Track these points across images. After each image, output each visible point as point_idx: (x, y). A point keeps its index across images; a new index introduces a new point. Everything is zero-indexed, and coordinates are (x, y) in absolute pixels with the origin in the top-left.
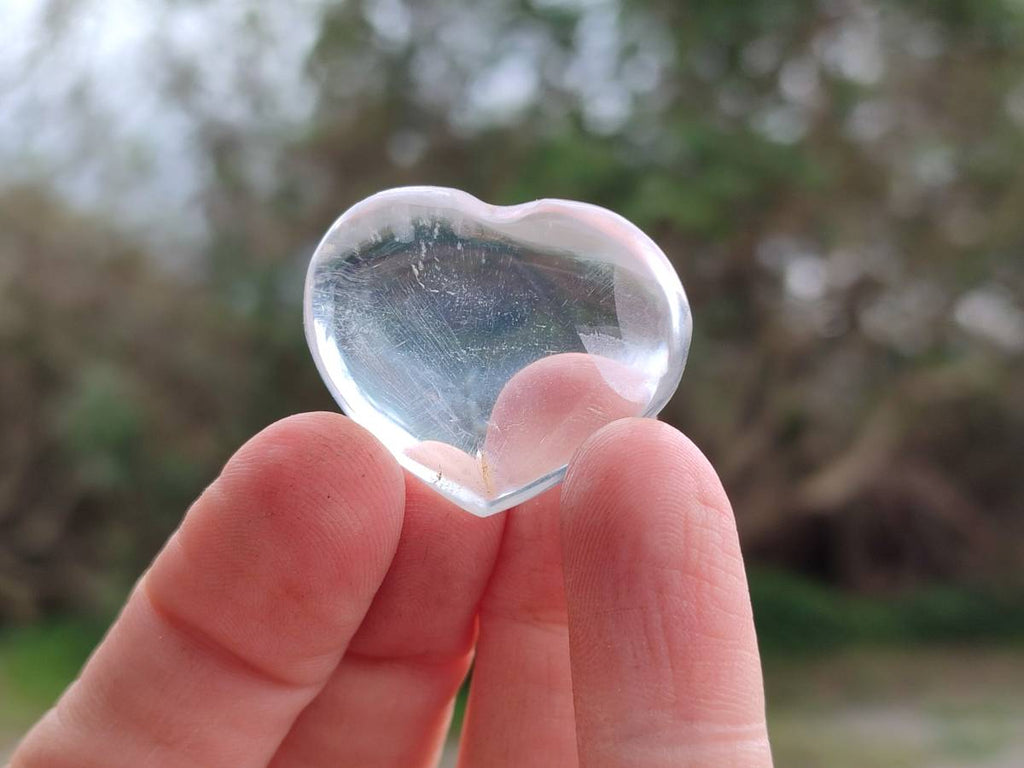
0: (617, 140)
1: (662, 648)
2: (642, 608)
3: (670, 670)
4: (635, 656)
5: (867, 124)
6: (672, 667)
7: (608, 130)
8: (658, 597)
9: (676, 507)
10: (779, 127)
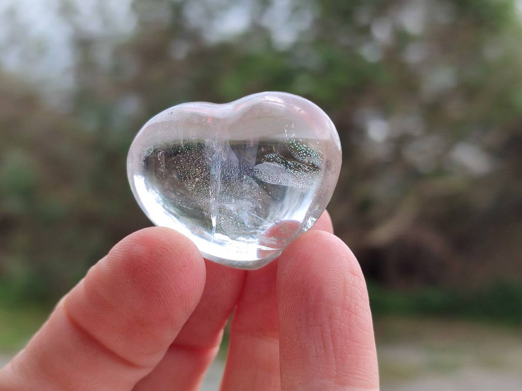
0: (286, 54)
1: (330, 347)
2: (320, 325)
3: (334, 358)
4: (316, 351)
5: (414, 55)
6: (335, 358)
7: (282, 48)
8: (329, 320)
9: (339, 274)
10: (370, 53)
